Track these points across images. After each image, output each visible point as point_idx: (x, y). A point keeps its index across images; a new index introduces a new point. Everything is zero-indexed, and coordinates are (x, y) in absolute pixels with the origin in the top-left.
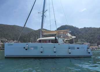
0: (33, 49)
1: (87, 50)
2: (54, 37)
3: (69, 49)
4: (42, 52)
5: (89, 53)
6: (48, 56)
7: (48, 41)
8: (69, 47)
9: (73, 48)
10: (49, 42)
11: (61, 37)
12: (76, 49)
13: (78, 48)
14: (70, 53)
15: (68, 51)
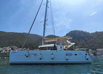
0: (33, 56)
1: (86, 57)
2: (54, 45)
3: (67, 55)
4: (40, 59)
5: (88, 59)
6: (47, 62)
7: (48, 48)
8: (66, 54)
9: (71, 55)
10: (49, 50)
11: (60, 44)
12: (74, 56)
13: (76, 55)
14: (67, 60)
15: (66, 57)
